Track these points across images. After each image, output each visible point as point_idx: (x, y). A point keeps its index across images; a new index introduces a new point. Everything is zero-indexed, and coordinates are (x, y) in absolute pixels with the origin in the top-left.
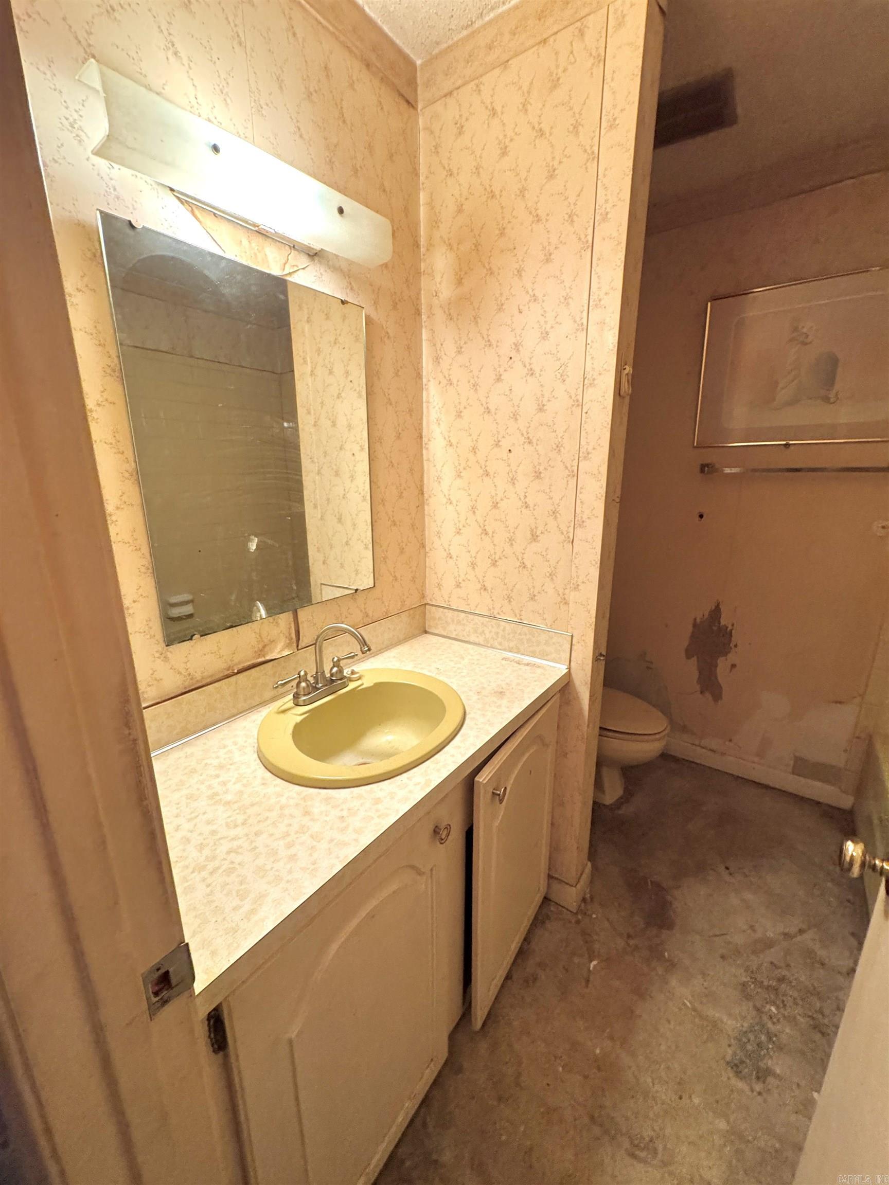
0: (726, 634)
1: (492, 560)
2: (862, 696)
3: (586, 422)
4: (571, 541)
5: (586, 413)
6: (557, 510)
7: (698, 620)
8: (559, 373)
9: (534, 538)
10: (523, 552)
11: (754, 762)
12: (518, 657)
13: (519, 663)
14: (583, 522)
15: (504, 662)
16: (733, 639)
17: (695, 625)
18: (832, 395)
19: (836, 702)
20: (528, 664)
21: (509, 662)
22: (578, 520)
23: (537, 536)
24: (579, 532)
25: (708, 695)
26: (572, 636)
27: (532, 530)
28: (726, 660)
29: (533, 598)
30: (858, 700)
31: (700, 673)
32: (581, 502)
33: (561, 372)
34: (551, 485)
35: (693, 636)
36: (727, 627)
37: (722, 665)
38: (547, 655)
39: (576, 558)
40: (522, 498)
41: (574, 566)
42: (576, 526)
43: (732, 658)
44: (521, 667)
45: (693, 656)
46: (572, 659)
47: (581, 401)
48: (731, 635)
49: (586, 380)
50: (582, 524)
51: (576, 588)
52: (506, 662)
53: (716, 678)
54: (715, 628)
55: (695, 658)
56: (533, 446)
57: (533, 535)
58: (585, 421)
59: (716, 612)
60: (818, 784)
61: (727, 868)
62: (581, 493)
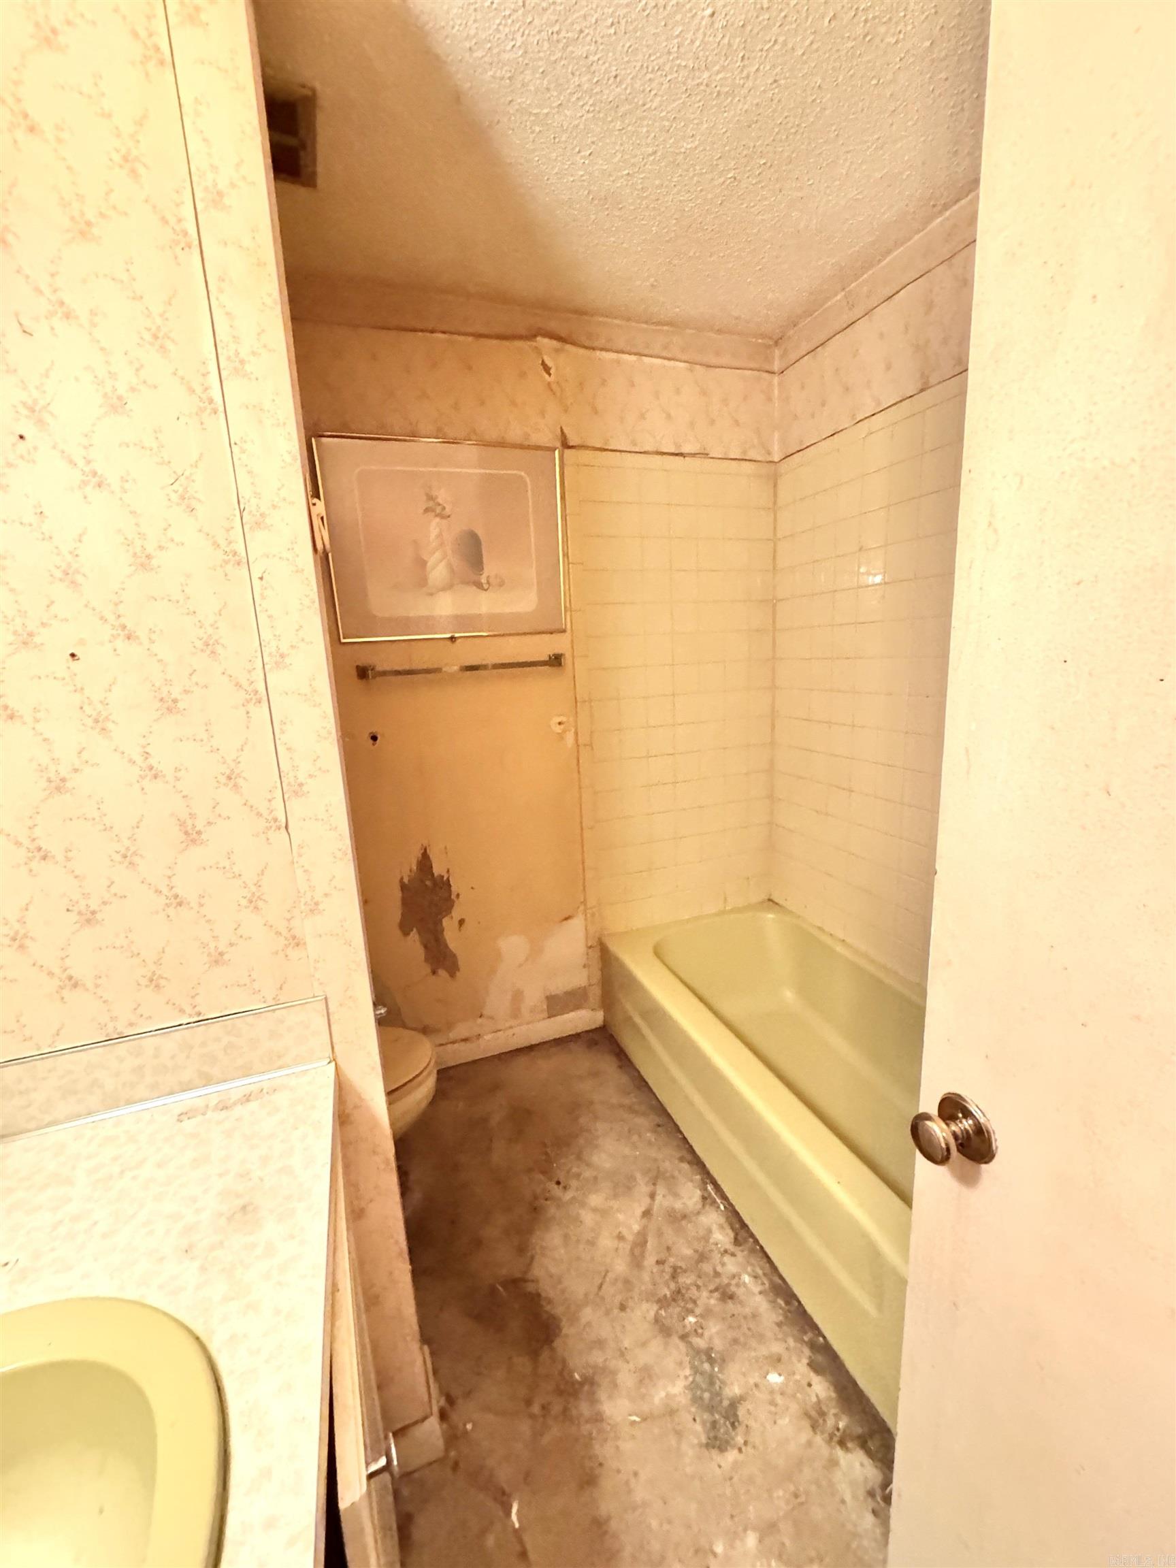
0: (443, 885)
1: (80, 913)
2: (584, 903)
3: (263, 597)
4: (284, 825)
5: (261, 578)
6: (237, 771)
7: (406, 880)
8: (176, 492)
9: (192, 837)
10: (169, 873)
11: (511, 1027)
12: (213, 1093)
13: (225, 1108)
14: (301, 785)
15: (188, 1125)
16: (453, 889)
17: (403, 887)
18: (484, 580)
19: (566, 919)
20: (247, 1098)
21: (199, 1118)
22: (289, 784)
23: (199, 833)
24: (295, 805)
25: (442, 973)
26: (326, 999)
27: (182, 824)
28: (452, 918)
29: (218, 959)
30: (582, 908)
31: (426, 947)
32: (289, 749)
33: (181, 490)
34: (208, 724)
35: (405, 902)
36: (443, 877)
37: (449, 925)
38: (279, 1057)
39: (300, 855)
40: (139, 760)
41: (299, 872)
42: (286, 796)
43: (457, 913)
44: (238, 1111)
45: (412, 930)
46: (334, 1041)
47: (244, 554)
48: (450, 886)
49: (245, 514)
50: (299, 790)
51: (314, 909)
52: (193, 1121)
53: (446, 946)
54: (428, 883)
55: (415, 930)
56: (141, 644)
57: (186, 833)
58: (262, 595)
59: (425, 862)
60: (572, 1015)
61: (558, 1183)
62: (283, 732)
